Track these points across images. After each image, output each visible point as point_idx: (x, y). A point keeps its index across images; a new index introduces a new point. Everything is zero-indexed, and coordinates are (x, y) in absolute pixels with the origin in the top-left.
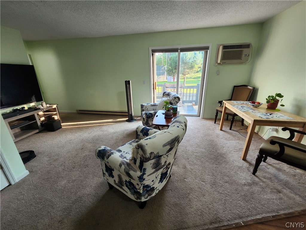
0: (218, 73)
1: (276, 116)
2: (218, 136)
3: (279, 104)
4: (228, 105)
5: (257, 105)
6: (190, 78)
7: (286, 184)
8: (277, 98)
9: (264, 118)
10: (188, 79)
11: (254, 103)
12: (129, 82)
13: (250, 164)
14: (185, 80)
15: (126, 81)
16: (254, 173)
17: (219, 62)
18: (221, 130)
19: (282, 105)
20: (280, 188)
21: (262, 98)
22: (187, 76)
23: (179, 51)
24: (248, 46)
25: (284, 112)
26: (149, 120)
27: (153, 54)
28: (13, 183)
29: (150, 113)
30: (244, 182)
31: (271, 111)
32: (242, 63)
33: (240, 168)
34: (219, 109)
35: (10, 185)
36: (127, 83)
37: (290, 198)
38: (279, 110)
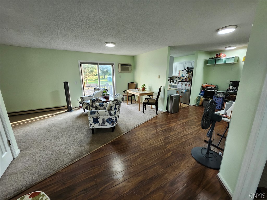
0: (120, 77)
1: (145, 92)
2: (128, 107)
3: (145, 88)
4: (128, 91)
5: (139, 90)
6: (92, 80)
7: (152, 113)
8: (144, 86)
9: (142, 93)
10: (90, 80)
11: (138, 89)
12: (67, 82)
13: (142, 111)
14: (88, 82)
15: (64, 83)
16: (143, 113)
17: (120, 71)
18: (128, 104)
19: (146, 89)
20: (150, 114)
21: (140, 87)
22: (88, 78)
23: (98, 64)
24: (130, 65)
25: (147, 91)
26: (93, 103)
27: (81, 65)
28: (15, 158)
29: (94, 99)
30: (141, 116)
31: (143, 91)
32: (129, 72)
33: (139, 113)
34: (125, 94)
35: (14, 159)
36: (66, 84)
37: (153, 115)
38: (146, 91)
